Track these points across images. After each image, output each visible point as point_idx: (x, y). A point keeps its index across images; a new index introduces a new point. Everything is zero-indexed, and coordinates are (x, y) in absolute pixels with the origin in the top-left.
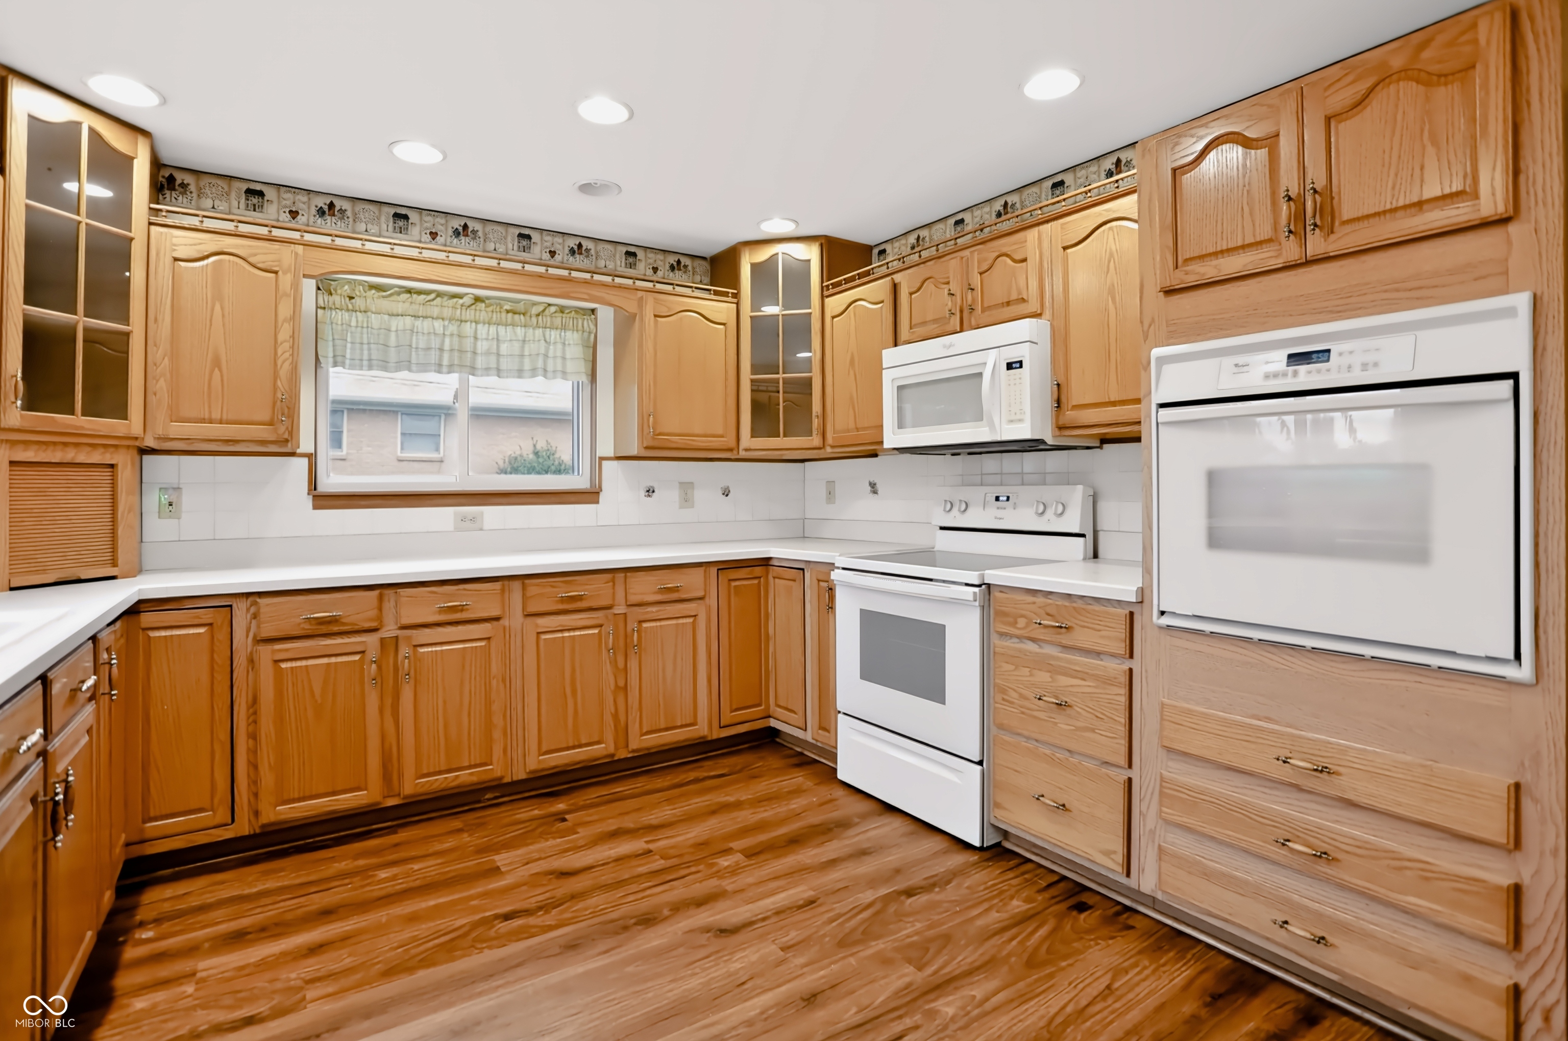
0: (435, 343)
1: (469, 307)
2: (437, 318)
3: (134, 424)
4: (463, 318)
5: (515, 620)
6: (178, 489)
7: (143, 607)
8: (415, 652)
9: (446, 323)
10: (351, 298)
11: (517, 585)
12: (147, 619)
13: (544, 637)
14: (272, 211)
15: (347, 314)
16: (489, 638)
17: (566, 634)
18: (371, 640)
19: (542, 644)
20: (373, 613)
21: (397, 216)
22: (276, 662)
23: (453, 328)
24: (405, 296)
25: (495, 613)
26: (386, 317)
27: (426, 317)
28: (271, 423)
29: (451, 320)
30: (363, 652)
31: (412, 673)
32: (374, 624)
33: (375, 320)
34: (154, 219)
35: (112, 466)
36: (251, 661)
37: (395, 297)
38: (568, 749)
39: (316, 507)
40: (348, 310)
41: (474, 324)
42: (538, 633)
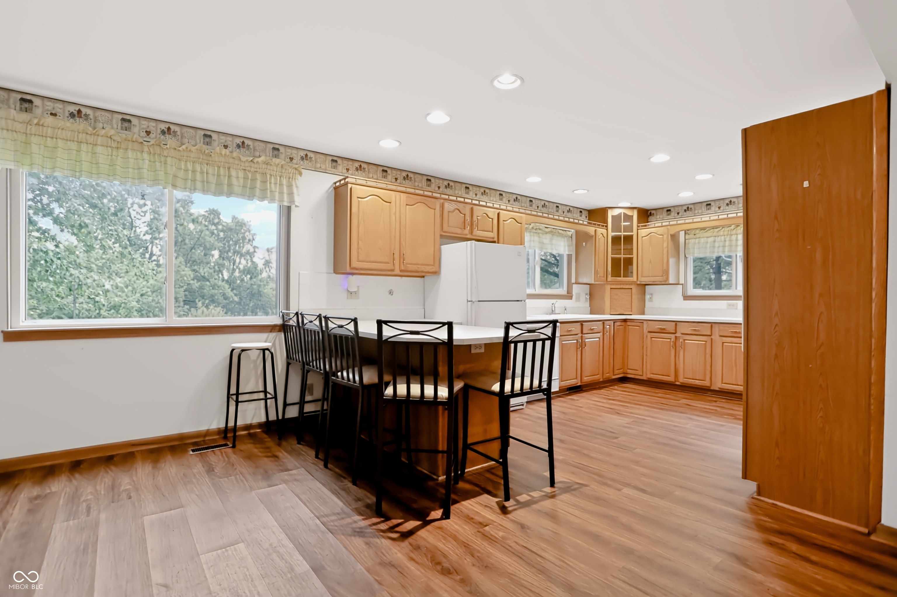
0: (721, 244)
1: (734, 229)
2: (722, 236)
3: (634, 279)
4: (732, 234)
5: (716, 337)
6: (652, 294)
7: (628, 320)
8: (684, 342)
9: (726, 237)
10: (695, 235)
11: (717, 325)
12: (628, 323)
13: (725, 344)
14: (673, 214)
15: (694, 240)
16: (706, 341)
17: (734, 344)
18: (673, 336)
19: (724, 347)
20: (674, 328)
21: (707, 205)
22: (652, 338)
23: (728, 238)
24: (712, 230)
25: (709, 333)
26: (706, 238)
27: (718, 236)
28: (662, 276)
29: (727, 235)
30: (671, 339)
31: (682, 347)
32: (674, 332)
33: (702, 240)
34: (639, 228)
35: (631, 289)
36: (647, 336)
37: (709, 231)
38: (733, 385)
39: (684, 300)
40: (694, 239)
41: (736, 235)
42: (723, 343)
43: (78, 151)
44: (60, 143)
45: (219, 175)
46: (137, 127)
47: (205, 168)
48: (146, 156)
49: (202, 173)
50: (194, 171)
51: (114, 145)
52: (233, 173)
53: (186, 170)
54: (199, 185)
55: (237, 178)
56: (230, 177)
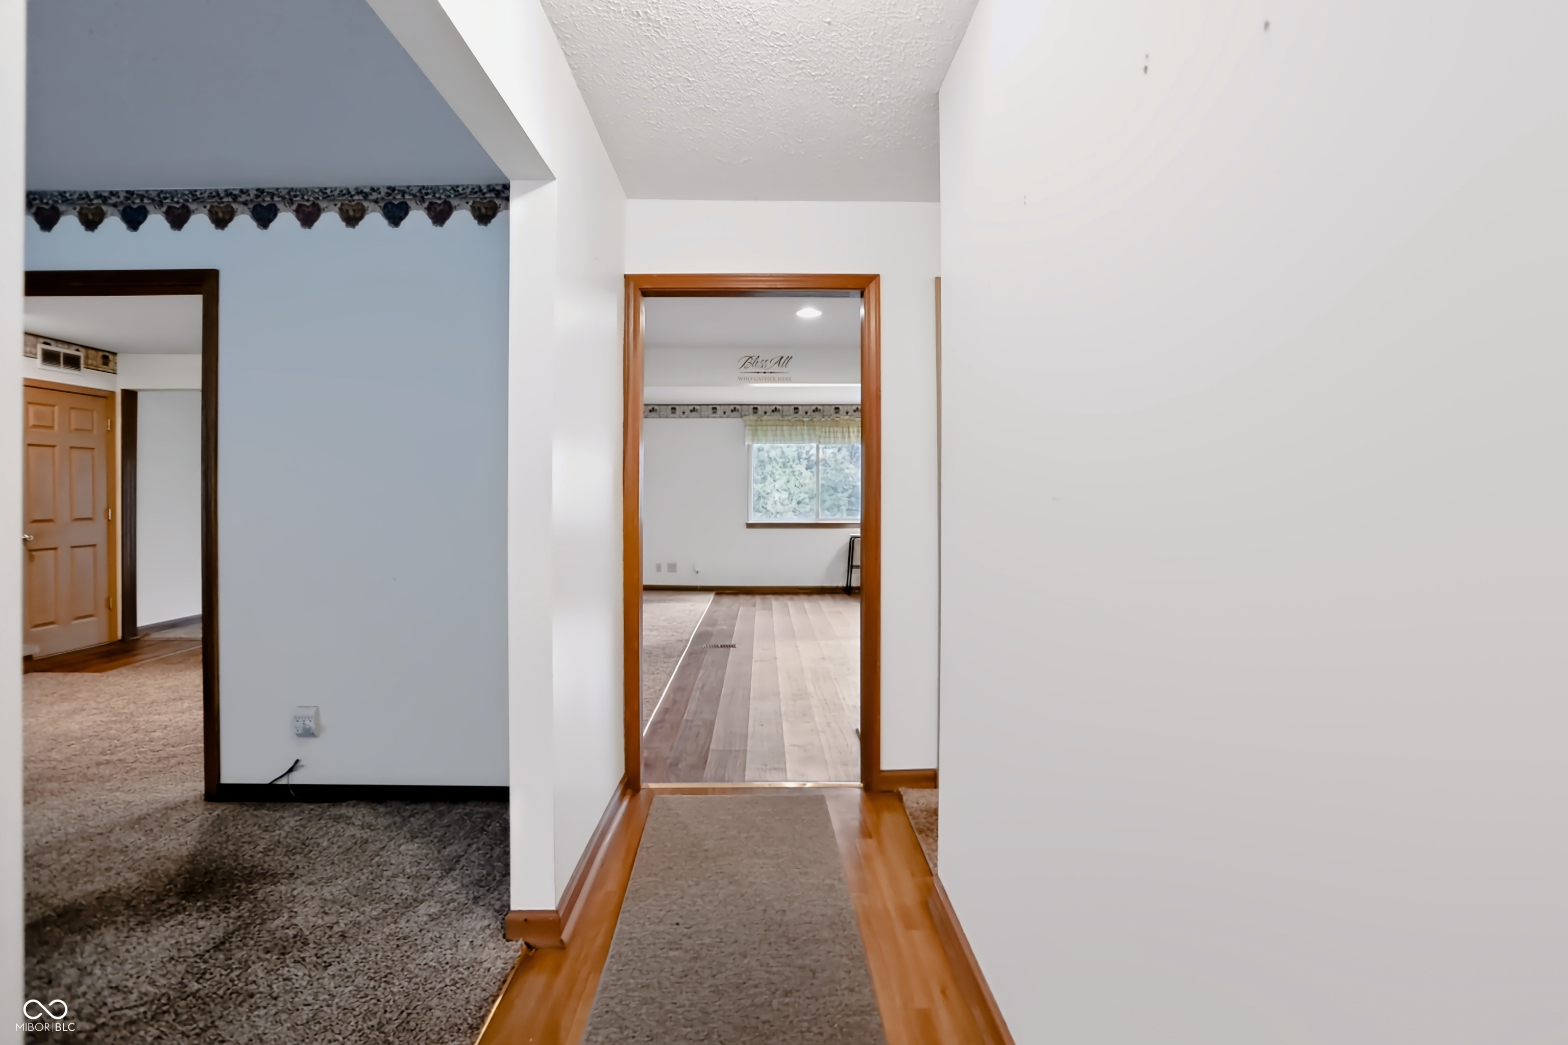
43: (776, 430)
44: (769, 427)
45: (843, 432)
46: (802, 410)
47: (835, 429)
48: (806, 427)
49: (834, 432)
50: (829, 432)
51: (790, 424)
52: (851, 429)
53: (826, 432)
54: (832, 440)
55: (853, 432)
56: (849, 432)
